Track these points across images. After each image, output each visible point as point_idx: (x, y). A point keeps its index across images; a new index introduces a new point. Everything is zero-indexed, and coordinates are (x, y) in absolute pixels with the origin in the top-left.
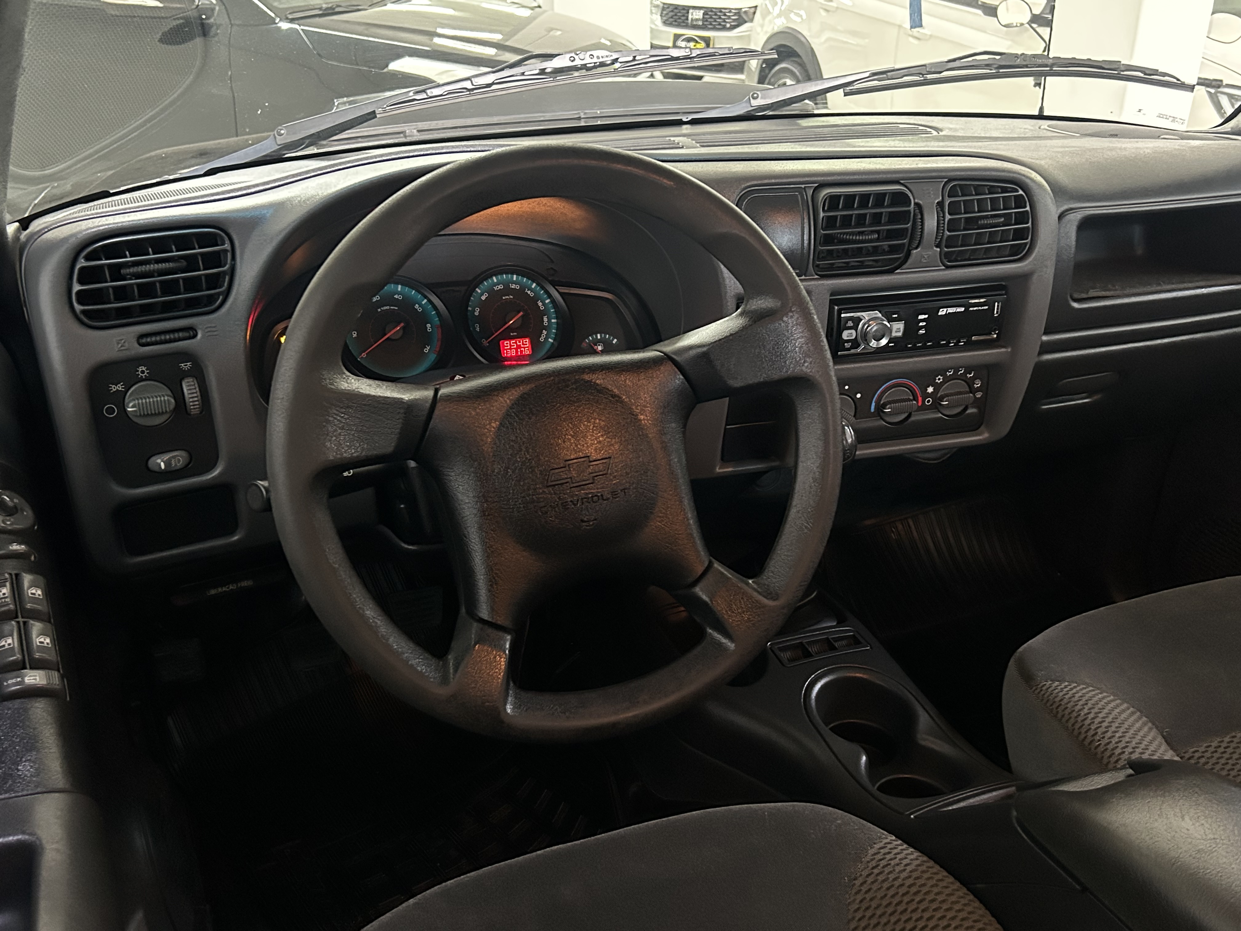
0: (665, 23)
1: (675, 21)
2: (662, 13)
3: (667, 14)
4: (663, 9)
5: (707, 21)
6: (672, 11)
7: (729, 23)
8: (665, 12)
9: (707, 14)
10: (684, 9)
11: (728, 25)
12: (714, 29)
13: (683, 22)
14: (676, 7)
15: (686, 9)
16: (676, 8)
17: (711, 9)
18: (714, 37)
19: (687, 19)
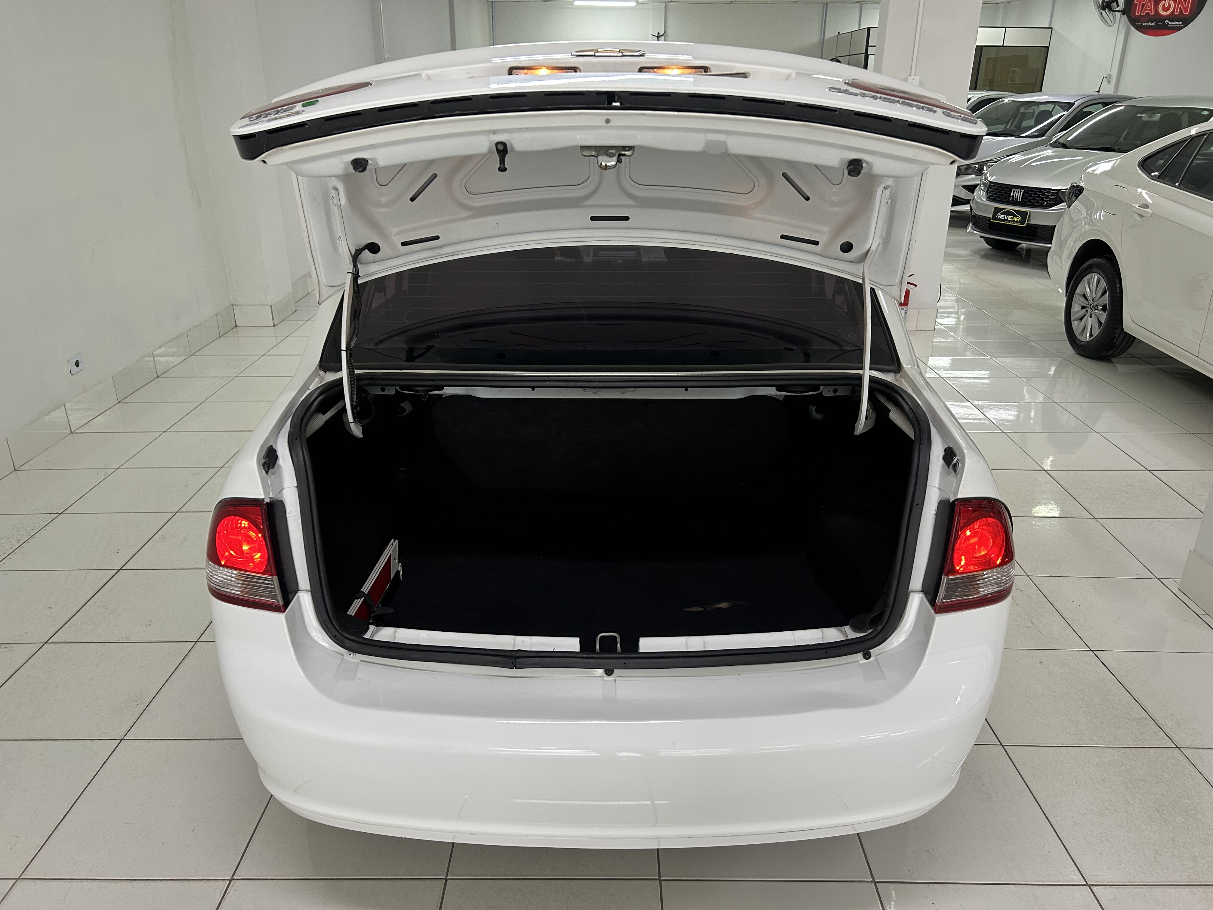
0: (989, 199)
1: (998, 197)
2: (988, 190)
3: (992, 191)
4: (990, 187)
5: (1026, 198)
6: (997, 189)
7: (1046, 201)
8: (990, 189)
9: (1028, 193)
10: (1007, 188)
11: (1045, 203)
12: (1032, 206)
13: (1005, 198)
14: (1001, 185)
15: (1010, 187)
16: (1001, 187)
17: (1032, 189)
18: (1030, 212)
19: (1010, 196)
